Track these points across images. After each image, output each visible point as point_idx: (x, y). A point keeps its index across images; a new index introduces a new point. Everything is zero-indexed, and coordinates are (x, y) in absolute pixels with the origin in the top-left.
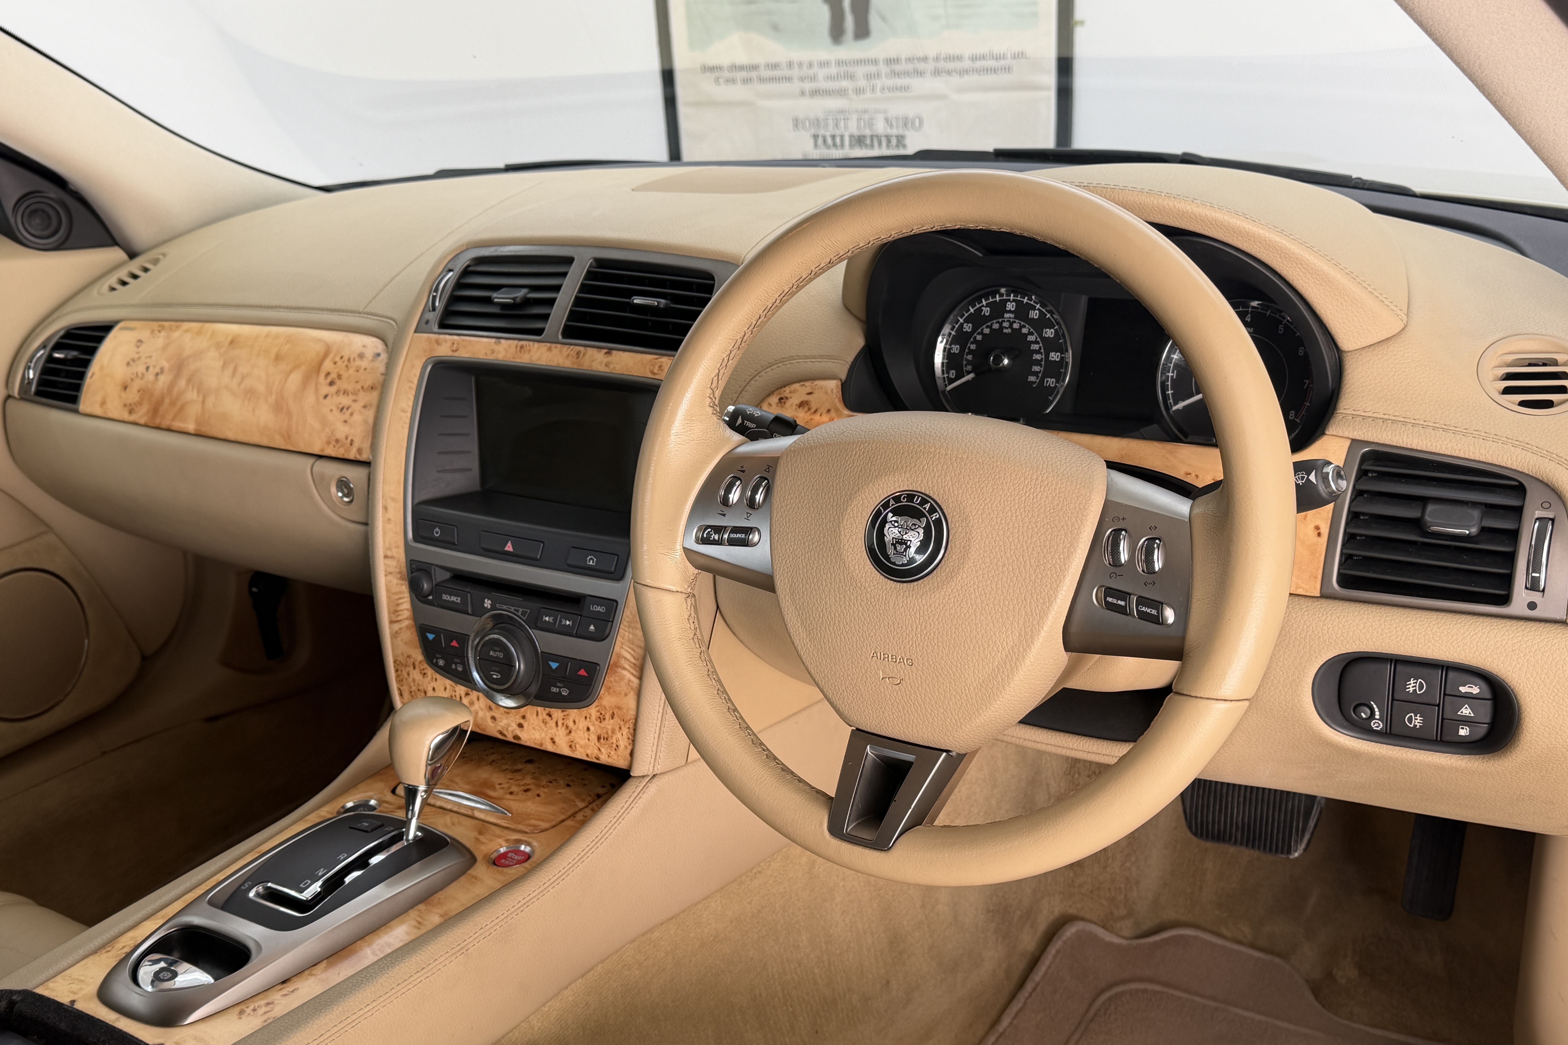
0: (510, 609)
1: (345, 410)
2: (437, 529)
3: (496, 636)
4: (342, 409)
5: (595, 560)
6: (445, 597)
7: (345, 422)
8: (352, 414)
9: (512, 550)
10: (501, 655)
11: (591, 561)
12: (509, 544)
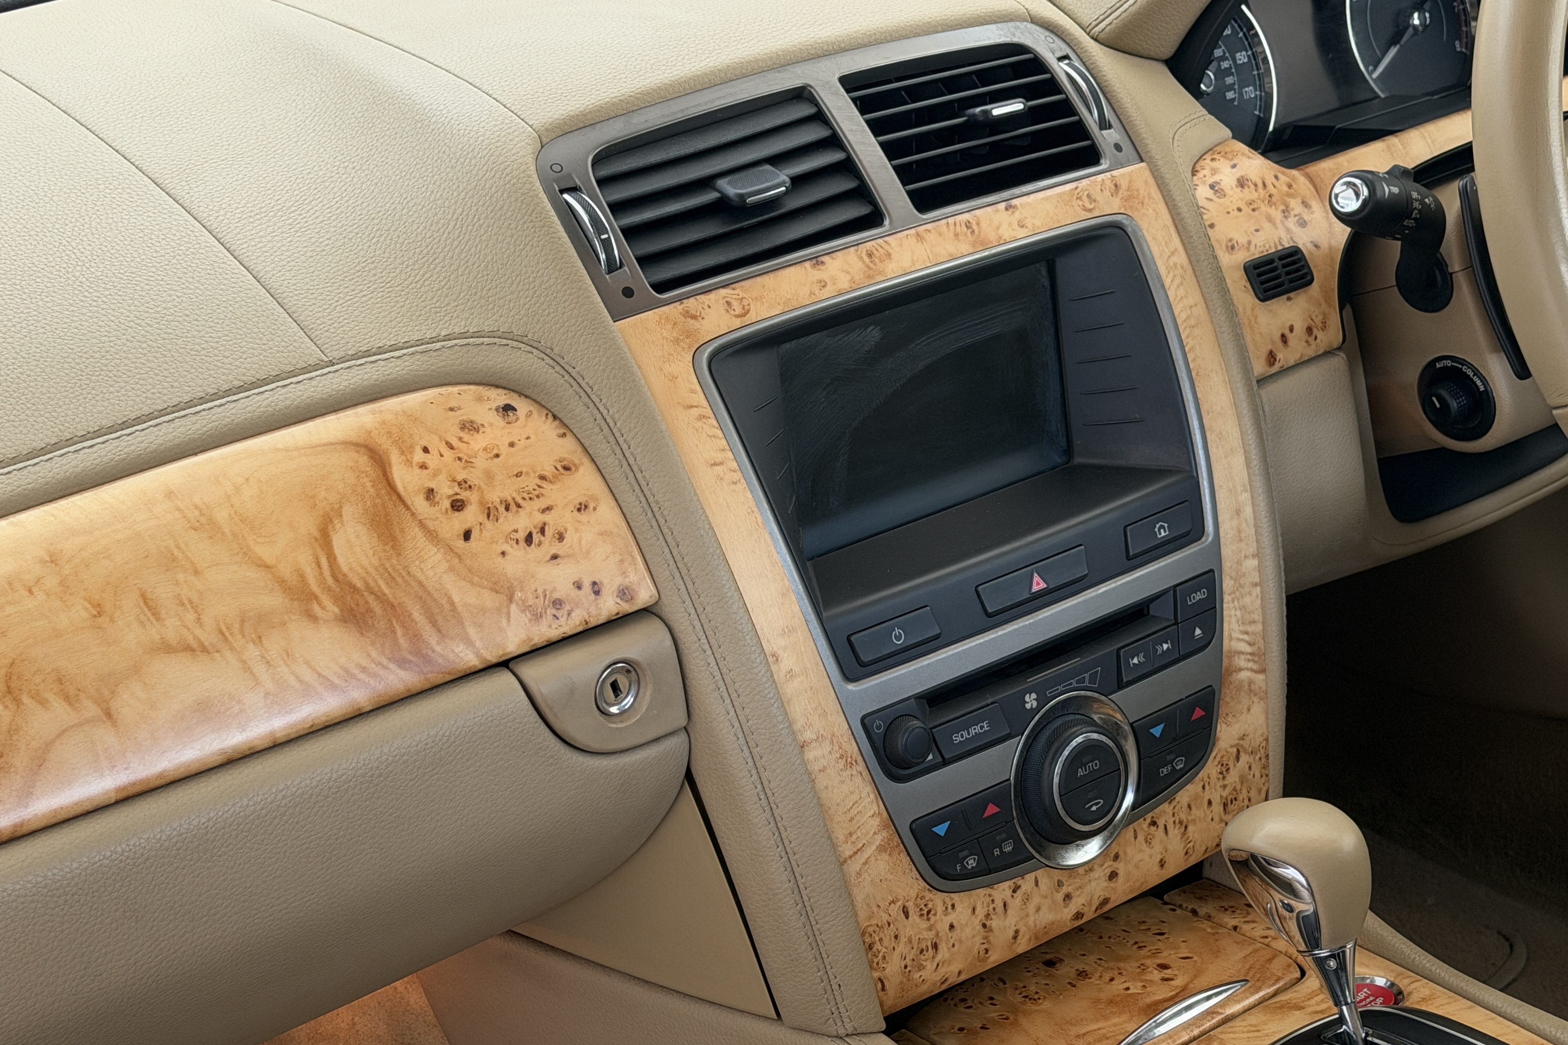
0: (1071, 684)
1: (536, 537)
2: (897, 631)
3: (1079, 739)
4: (529, 539)
5: (1166, 525)
6: (957, 738)
7: (555, 557)
8: (561, 537)
9: (1045, 586)
10: (1095, 765)
11: (1162, 531)
12: (1036, 578)
